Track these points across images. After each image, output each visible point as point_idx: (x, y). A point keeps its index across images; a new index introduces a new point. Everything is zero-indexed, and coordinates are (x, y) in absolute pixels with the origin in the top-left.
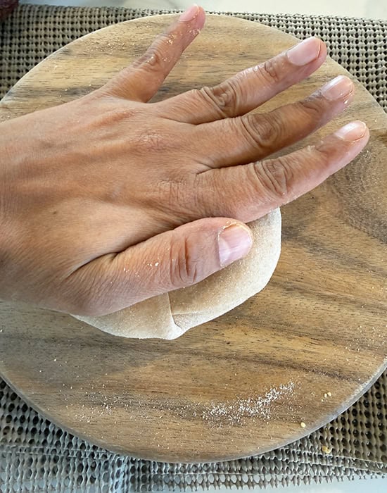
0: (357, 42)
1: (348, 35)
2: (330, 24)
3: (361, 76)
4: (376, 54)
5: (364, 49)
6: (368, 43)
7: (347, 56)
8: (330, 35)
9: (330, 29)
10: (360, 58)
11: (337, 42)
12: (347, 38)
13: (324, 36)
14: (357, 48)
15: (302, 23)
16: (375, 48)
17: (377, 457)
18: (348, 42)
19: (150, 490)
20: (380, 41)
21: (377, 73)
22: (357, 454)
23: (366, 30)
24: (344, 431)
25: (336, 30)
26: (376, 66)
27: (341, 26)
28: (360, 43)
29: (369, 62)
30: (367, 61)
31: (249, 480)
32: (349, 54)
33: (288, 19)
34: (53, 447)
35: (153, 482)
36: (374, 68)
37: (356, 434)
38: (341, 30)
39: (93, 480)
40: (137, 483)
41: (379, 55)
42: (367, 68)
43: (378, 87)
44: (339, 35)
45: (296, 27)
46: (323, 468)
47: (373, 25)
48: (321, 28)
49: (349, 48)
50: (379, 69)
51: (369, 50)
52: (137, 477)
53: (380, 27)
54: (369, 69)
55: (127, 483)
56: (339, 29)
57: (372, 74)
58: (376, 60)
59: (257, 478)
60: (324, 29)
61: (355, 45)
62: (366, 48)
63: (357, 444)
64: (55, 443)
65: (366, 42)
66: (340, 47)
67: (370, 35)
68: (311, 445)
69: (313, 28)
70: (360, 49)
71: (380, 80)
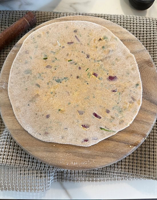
0: (143, 26)
1: (140, 24)
2: (133, 19)
3: (144, 39)
4: (150, 31)
5: (146, 29)
6: (148, 27)
7: (139, 32)
8: (133, 24)
9: (133, 21)
10: (144, 33)
11: (136, 26)
12: (139, 25)
13: (131, 24)
14: (143, 29)
15: (123, 19)
16: (150, 29)
17: (139, 173)
18: (140, 26)
19: (63, 181)
20: (152, 26)
21: (150, 38)
22: (132, 172)
23: (147, 22)
24: (129, 165)
25: (136, 22)
26: (150, 36)
27: (137, 20)
28: (144, 27)
29: (148, 34)
30: (147, 34)
31: (96, 179)
32: (140, 31)
33: (118, 17)
34: (31, 166)
35: (64, 179)
36: (149, 37)
37: (133, 166)
38: (138, 22)
39: (45, 176)
40: (59, 179)
41: (151, 32)
42: (147, 36)
43: (150, 44)
44: (137, 24)
45: (121, 20)
46: (121, 176)
47: (150, 20)
48: (130, 21)
49: (140, 29)
50: (151, 37)
51: (148, 30)
52: (59, 177)
53: (152, 21)
54: (147, 37)
55: (56, 179)
56: (137, 21)
57: (148, 39)
58: (150, 34)
59: (98, 179)
60: (131, 21)
61: (143, 28)
62: (147, 29)
63: (132, 169)
64: (32, 165)
65: (147, 27)
66: (137, 28)
67: (148, 24)
68: (117, 169)
69: (127, 21)
70: (144, 29)
71: (151, 42)
